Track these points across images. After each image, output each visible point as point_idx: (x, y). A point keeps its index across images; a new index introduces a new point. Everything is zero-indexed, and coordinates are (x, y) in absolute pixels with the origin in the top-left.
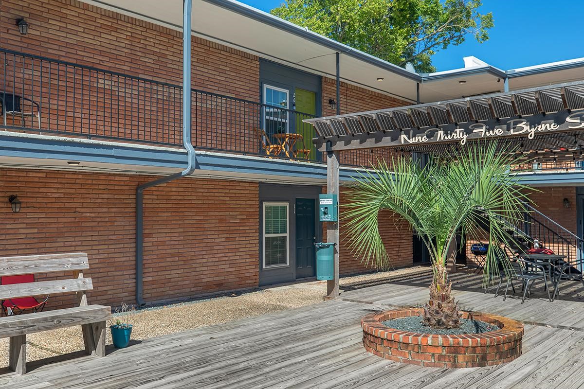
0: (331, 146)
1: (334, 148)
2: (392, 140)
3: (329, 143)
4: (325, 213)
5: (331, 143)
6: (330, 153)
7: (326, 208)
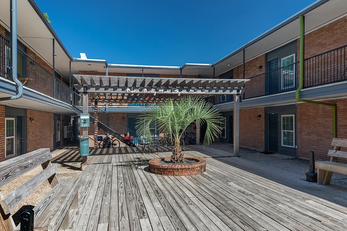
0: (87, 89)
1: (88, 91)
2: (122, 90)
3: (86, 88)
4: (85, 123)
5: (87, 88)
6: (85, 93)
7: (85, 120)
